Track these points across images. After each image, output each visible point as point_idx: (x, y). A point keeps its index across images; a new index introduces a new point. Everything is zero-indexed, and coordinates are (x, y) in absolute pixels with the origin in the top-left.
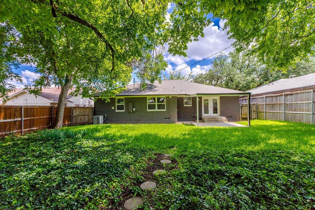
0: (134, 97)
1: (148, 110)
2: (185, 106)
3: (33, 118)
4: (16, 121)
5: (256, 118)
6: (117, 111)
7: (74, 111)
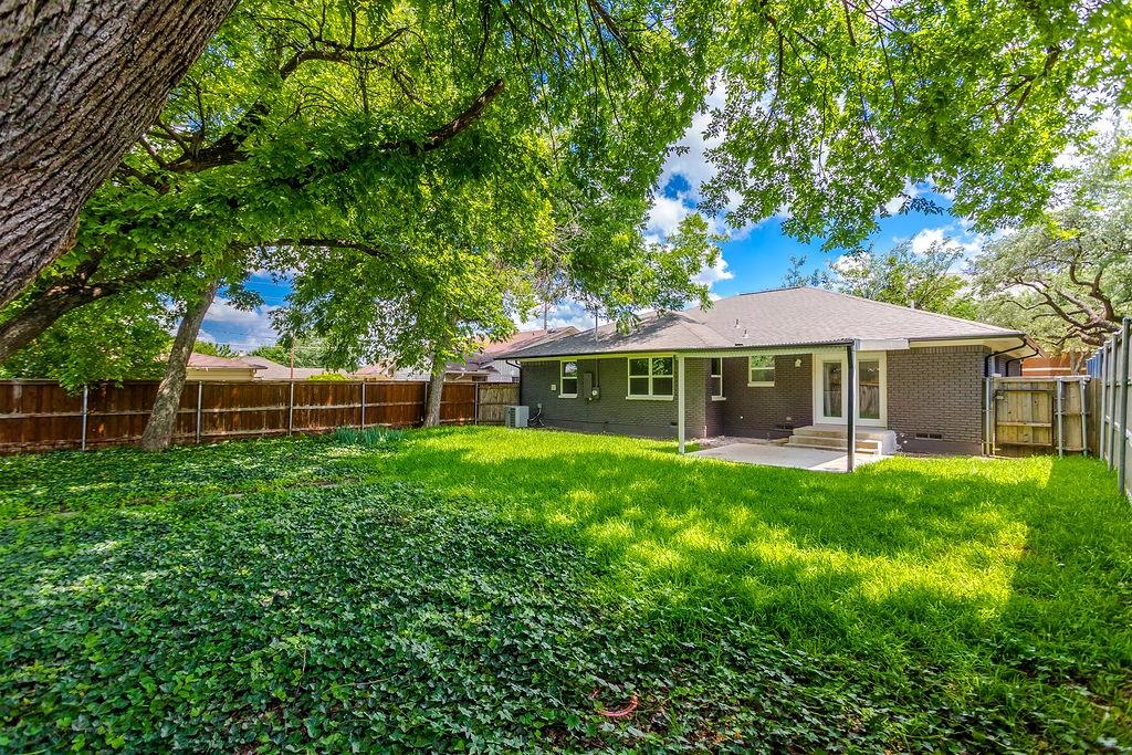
0: (596, 357)
1: (630, 397)
2: (751, 384)
3: (383, 404)
4: (354, 408)
5: (1082, 452)
6: (562, 396)
7: (482, 392)
